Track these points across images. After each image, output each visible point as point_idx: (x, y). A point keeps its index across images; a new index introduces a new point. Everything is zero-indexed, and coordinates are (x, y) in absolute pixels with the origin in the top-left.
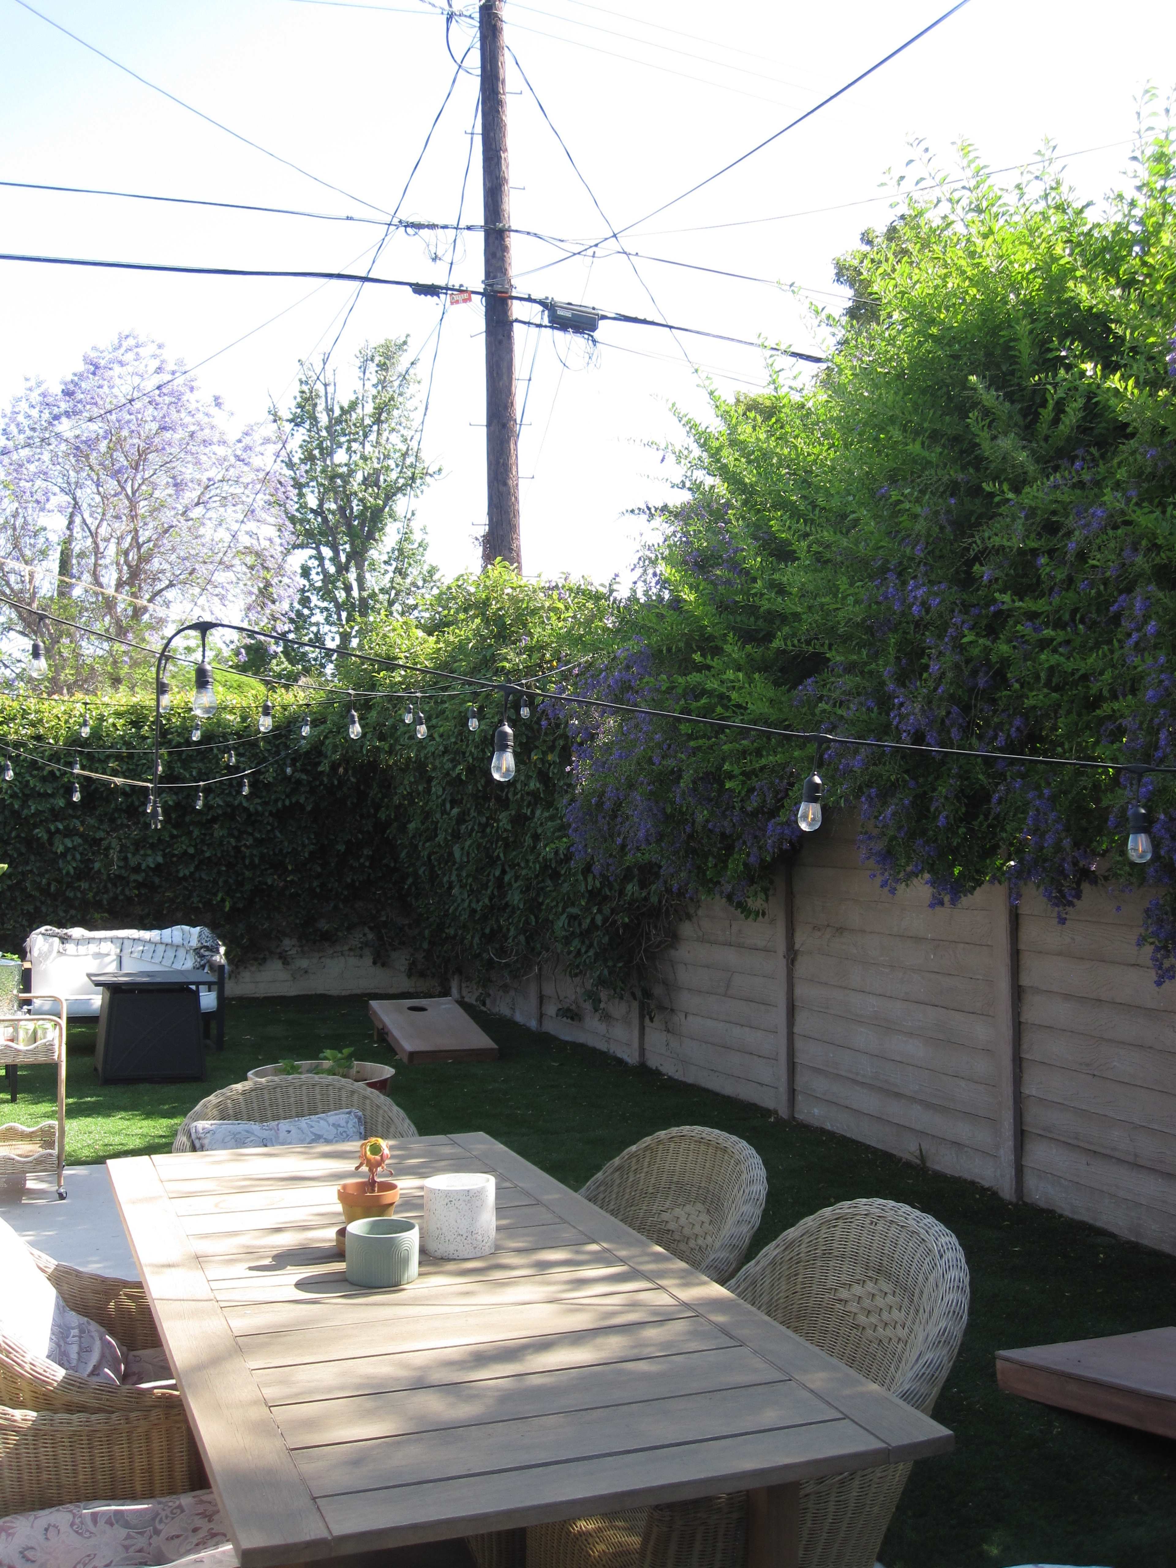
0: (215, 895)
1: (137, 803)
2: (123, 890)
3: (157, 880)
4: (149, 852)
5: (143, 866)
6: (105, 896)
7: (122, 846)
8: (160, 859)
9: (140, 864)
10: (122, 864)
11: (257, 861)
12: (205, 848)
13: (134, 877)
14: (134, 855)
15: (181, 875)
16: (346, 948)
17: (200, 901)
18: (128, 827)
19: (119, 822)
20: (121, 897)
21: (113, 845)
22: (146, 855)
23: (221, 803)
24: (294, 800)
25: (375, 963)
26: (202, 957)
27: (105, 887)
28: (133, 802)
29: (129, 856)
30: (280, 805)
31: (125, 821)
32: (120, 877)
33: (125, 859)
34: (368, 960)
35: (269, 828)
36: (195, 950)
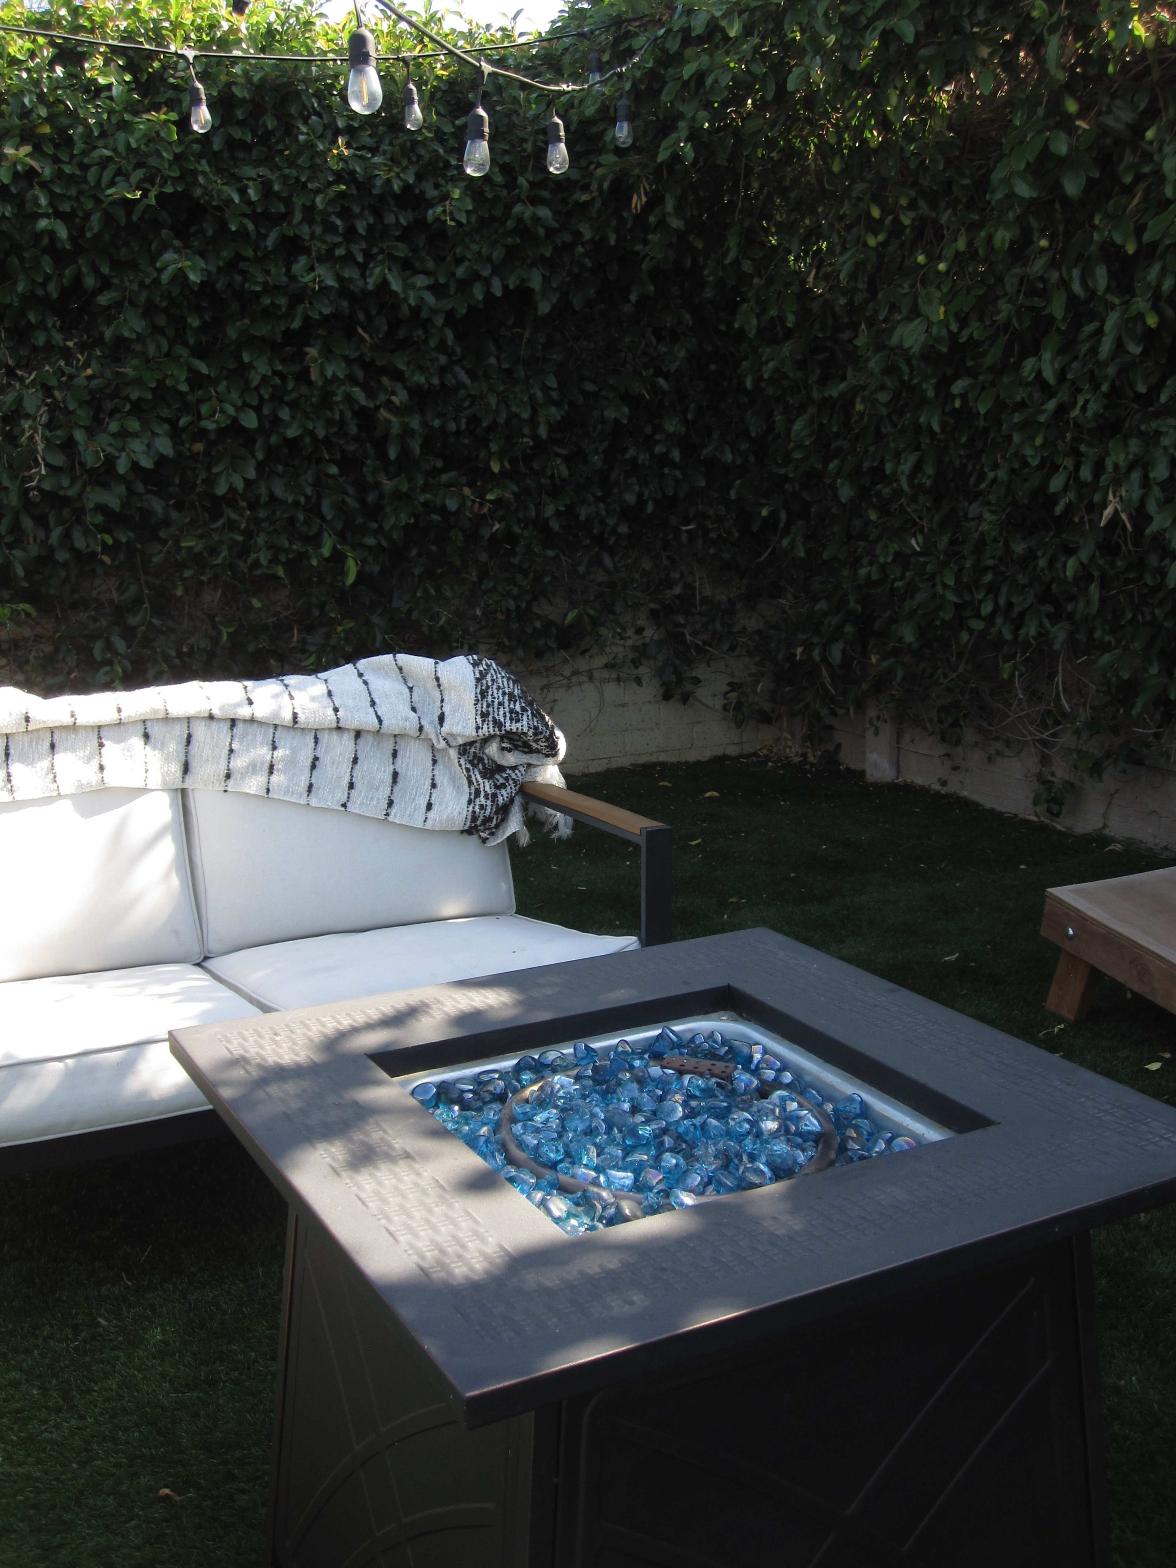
0: (315, 541)
1: (90, 282)
2: (67, 535)
3: (157, 505)
4: (134, 425)
5: (122, 467)
6: (18, 553)
7: (53, 408)
8: (164, 446)
9: (110, 462)
10: (59, 460)
11: (416, 448)
12: (285, 414)
13: (96, 496)
14: (91, 433)
15: (221, 489)
16: (600, 661)
17: (274, 561)
18: (67, 355)
19: (41, 340)
20: (62, 556)
21: (30, 405)
22: (124, 434)
23: (331, 282)
24: (512, 284)
25: (667, 696)
26: (492, 770)
27: (16, 528)
28: (78, 279)
29: (79, 436)
30: (478, 292)
31: (58, 338)
32: (54, 499)
33: (69, 445)
34: (649, 690)
35: (443, 359)
36: (463, 750)
